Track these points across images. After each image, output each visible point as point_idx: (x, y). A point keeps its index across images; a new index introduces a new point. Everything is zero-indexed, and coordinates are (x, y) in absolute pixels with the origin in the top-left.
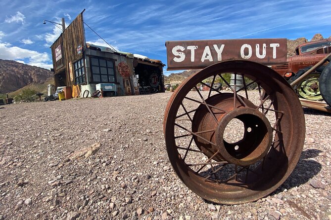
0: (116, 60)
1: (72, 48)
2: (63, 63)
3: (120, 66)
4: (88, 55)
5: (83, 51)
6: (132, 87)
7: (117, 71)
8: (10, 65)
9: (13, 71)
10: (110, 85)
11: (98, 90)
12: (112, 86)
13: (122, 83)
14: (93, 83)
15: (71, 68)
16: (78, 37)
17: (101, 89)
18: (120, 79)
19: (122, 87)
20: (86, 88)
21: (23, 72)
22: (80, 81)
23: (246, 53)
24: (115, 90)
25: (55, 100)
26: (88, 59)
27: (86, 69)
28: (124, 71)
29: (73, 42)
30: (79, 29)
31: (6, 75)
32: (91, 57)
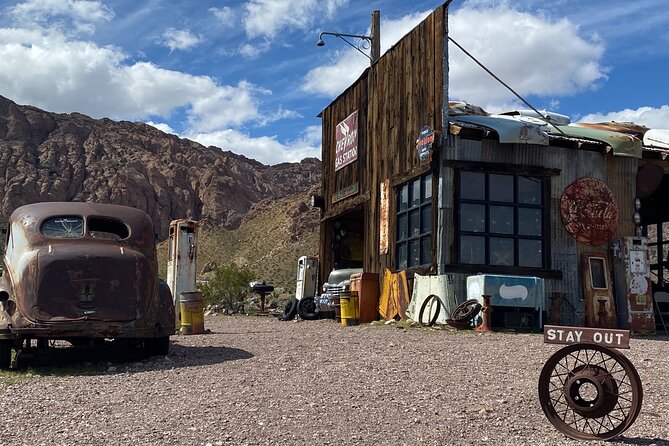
0: (557, 172)
1: (395, 131)
2: (359, 179)
3: (571, 197)
4: (450, 163)
5: (437, 150)
6: (620, 293)
7: (554, 218)
8: (133, 143)
9: (140, 167)
10: (520, 282)
11: (474, 301)
12: (529, 285)
13: (572, 274)
14: (457, 270)
15: (385, 203)
16: (421, 94)
17: (486, 298)
18: (567, 254)
19: (573, 292)
20: (431, 286)
21: (172, 174)
22: (413, 256)
23: (598, 339)
24: (540, 304)
25: (315, 318)
26: (450, 178)
27: (440, 214)
28: (587, 220)
29: (403, 107)
30: (430, 65)
31: (116, 183)
32: (460, 167)
